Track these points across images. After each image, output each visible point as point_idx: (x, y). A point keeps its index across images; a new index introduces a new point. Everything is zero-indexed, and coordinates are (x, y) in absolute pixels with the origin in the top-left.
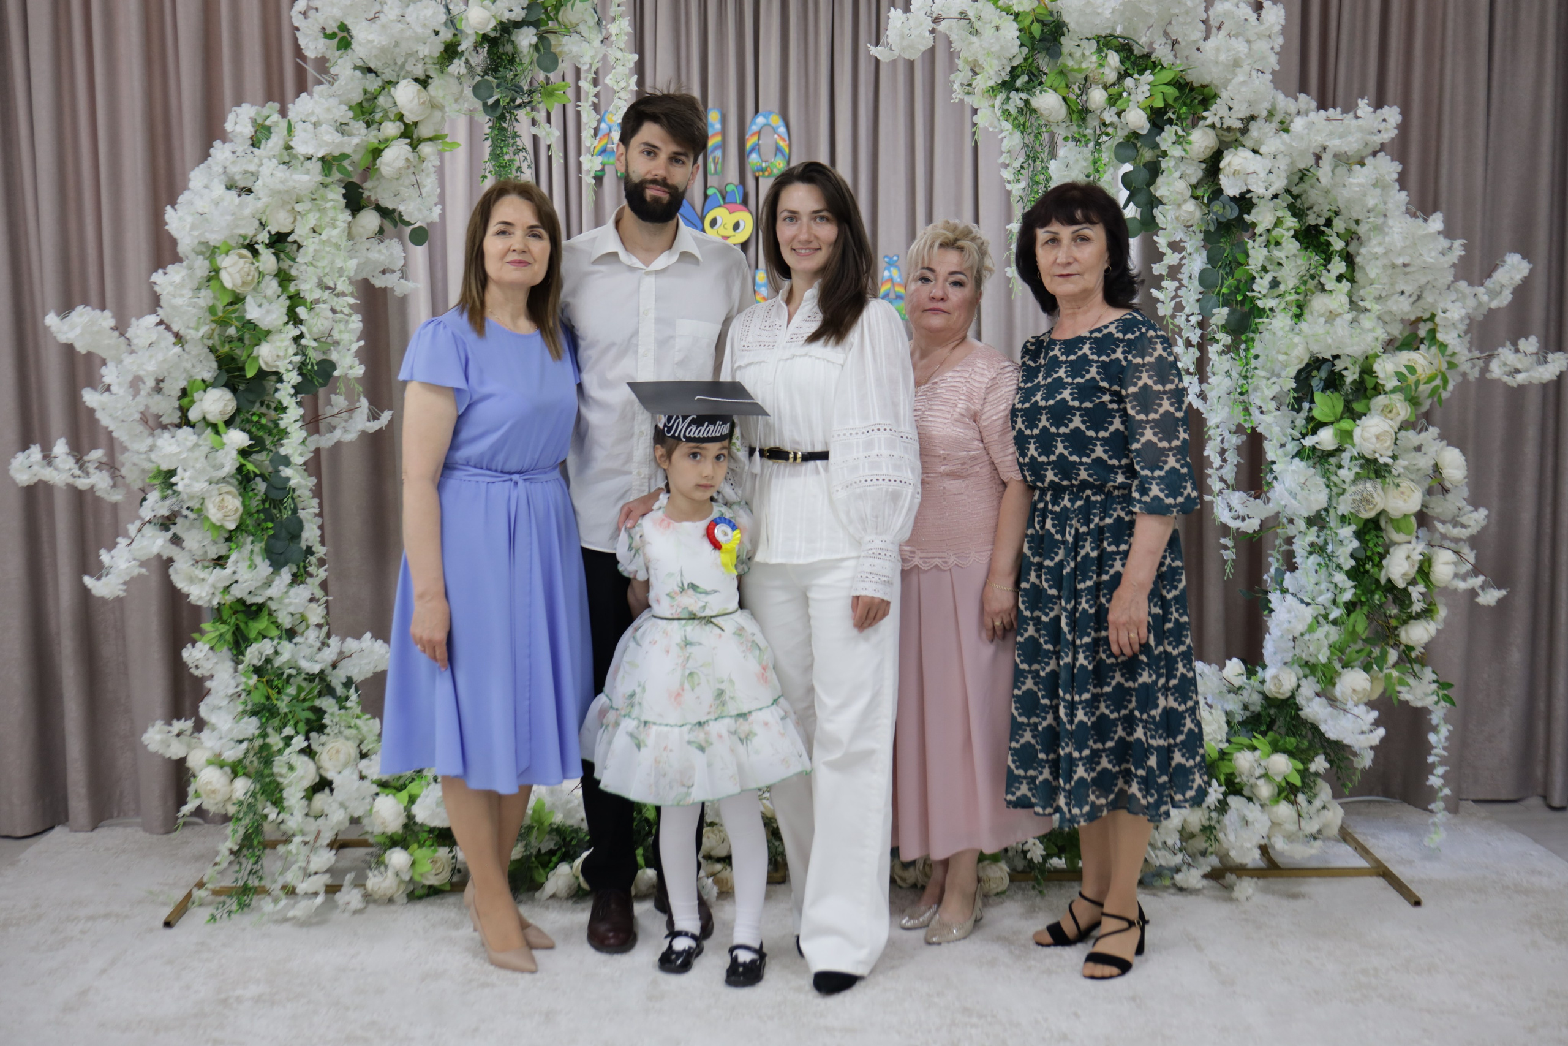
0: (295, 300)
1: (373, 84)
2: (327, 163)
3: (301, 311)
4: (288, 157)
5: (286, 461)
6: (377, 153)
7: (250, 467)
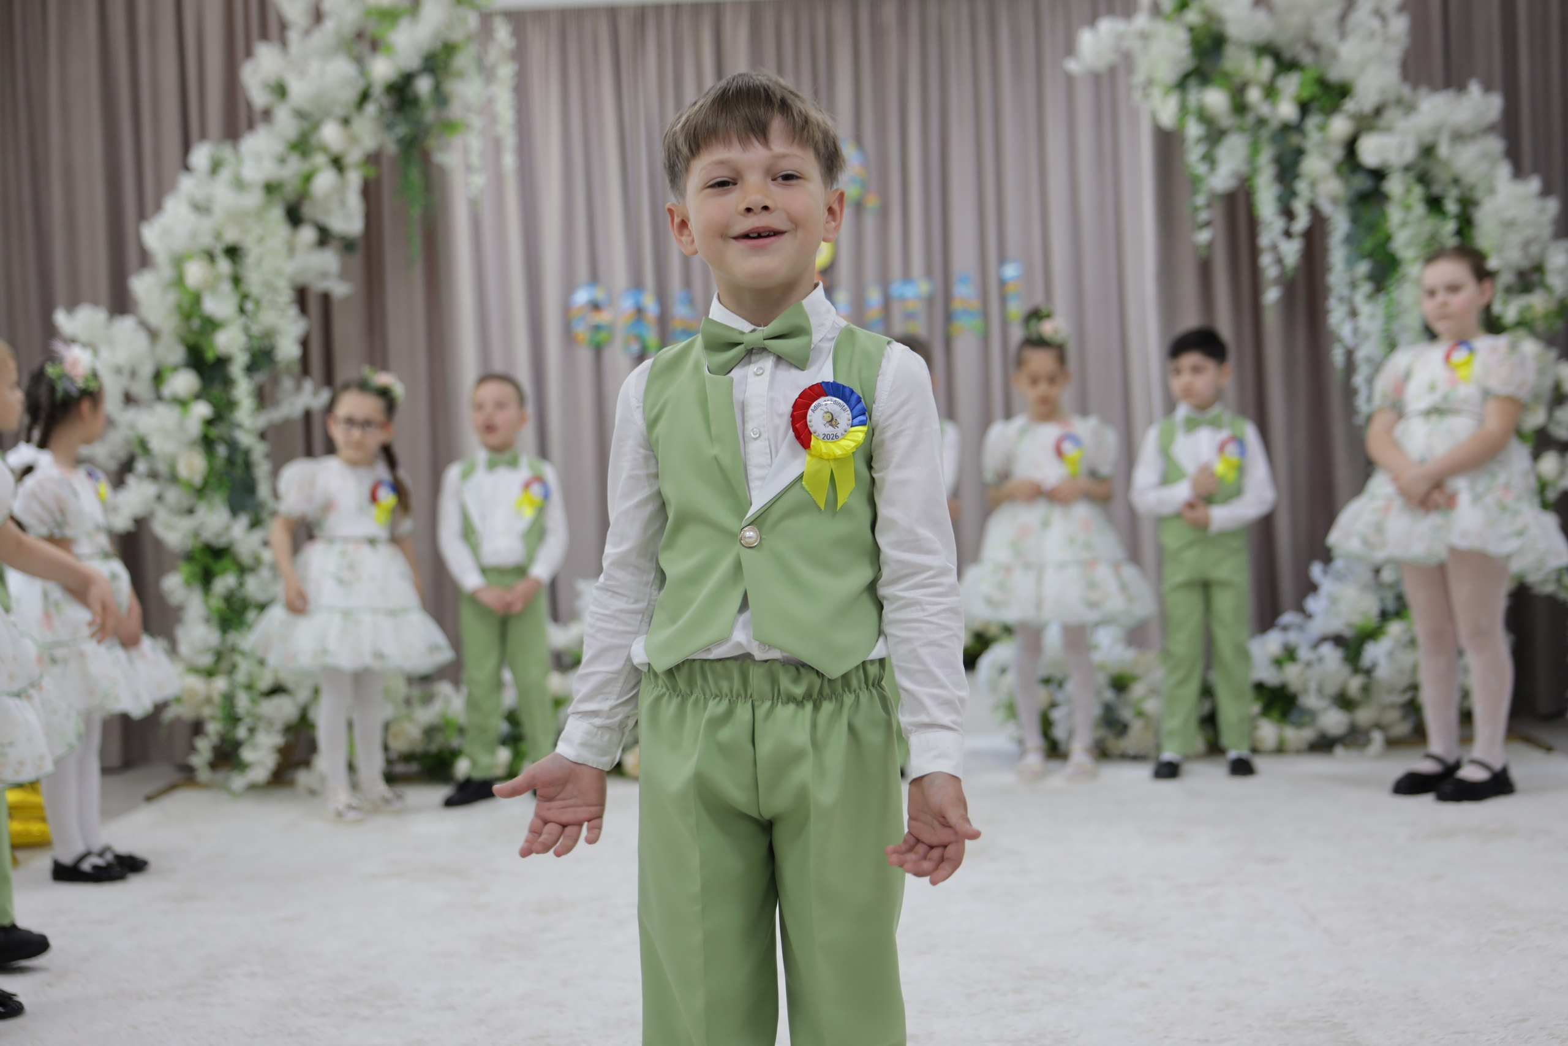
0: (245, 297)
1: (306, 125)
2: (271, 189)
3: (249, 306)
4: (240, 185)
5: (239, 426)
6: (308, 178)
7: (214, 432)
